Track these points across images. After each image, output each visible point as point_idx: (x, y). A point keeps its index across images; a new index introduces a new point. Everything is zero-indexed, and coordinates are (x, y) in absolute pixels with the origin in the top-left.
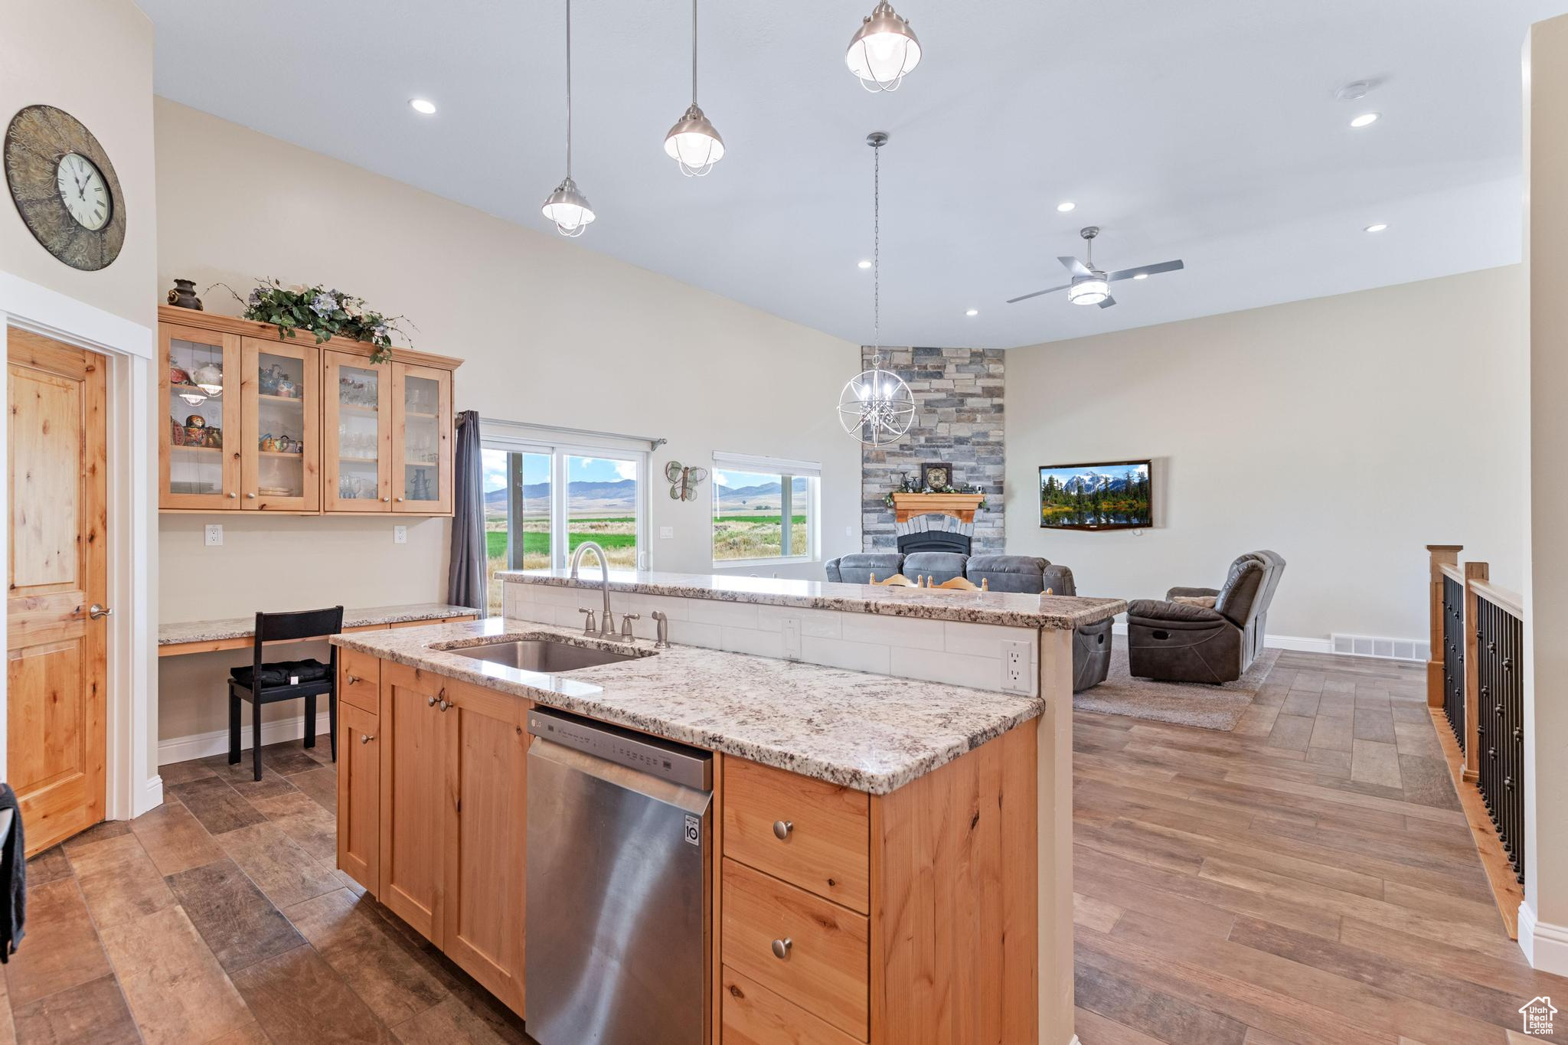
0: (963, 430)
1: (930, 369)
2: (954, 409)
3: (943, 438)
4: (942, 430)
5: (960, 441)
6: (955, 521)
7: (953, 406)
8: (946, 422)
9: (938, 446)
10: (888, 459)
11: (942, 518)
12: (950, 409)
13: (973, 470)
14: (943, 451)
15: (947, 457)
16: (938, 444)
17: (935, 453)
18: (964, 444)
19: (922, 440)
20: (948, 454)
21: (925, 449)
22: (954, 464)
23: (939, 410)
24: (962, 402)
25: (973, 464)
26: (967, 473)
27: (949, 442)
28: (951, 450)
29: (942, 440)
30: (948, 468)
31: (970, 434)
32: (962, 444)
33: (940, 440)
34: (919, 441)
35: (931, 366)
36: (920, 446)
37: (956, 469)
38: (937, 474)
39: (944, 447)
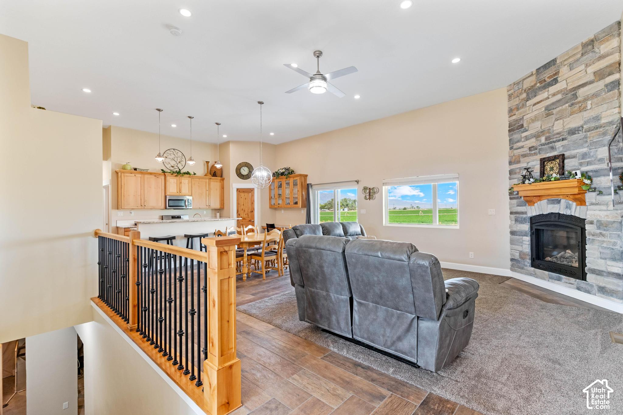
0: (574, 122)
1: (548, 80)
2: (567, 105)
3: (558, 134)
4: (558, 127)
5: (572, 132)
6: (570, 204)
7: (567, 103)
8: (561, 119)
9: (554, 142)
10: (522, 159)
11: (559, 202)
12: (564, 107)
13: (584, 156)
14: (558, 145)
15: (561, 149)
16: (555, 139)
17: (553, 148)
18: (576, 134)
19: (543, 140)
20: (562, 146)
21: (545, 146)
22: (567, 154)
23: (554, 111)
24: (575, 96)
25: (585, 150)
26: (579, 160)
27: (563, 135)
28: (565, 142)
29: (557, 136)
30: (562, 157)
31: (581, 123)
32: (574, 133)
33: (555, 136)
34: (541, 141)
35: (548, 77)
36: (542, 145)
37: (569, 158)
38: (552, 165)
39: (559, 141)
